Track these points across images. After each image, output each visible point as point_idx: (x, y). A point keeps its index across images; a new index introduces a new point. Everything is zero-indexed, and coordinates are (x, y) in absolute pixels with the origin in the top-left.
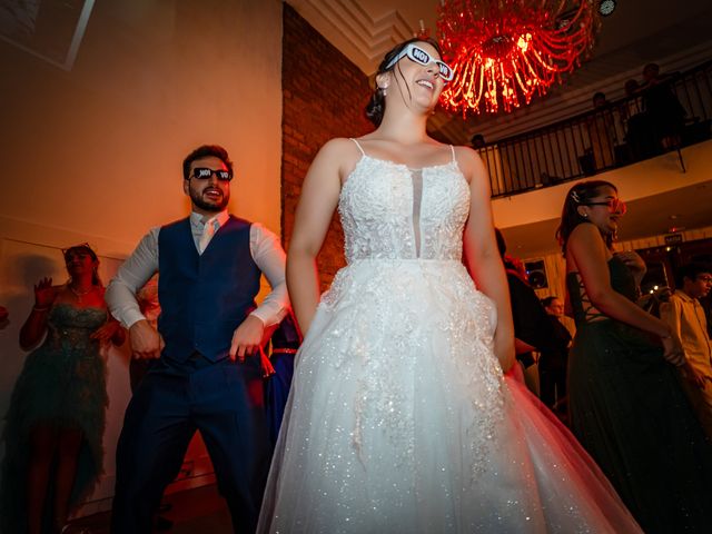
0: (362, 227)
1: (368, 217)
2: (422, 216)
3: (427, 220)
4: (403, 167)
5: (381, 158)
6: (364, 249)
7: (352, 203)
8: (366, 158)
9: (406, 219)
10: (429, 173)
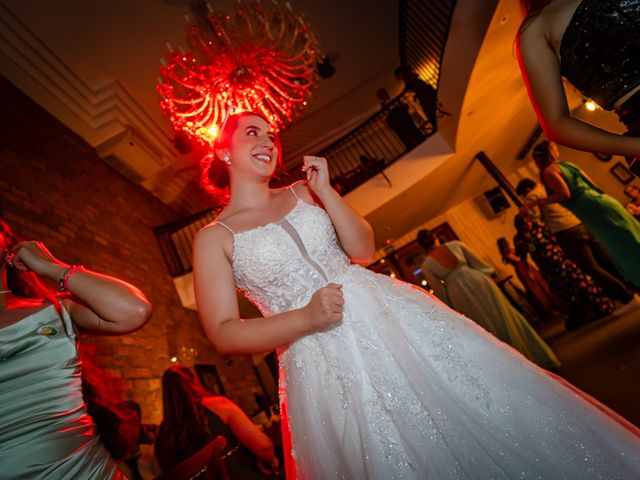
0: (270, 290)
1: (271, 279)
2: (309, 251)
3: (314, 252)
4: (271, 226)
5: (249, 230)
6: (284, 304)
7: (251, 277)
8: (238, 236)
9: (300, 261)
10: (293, 217)
